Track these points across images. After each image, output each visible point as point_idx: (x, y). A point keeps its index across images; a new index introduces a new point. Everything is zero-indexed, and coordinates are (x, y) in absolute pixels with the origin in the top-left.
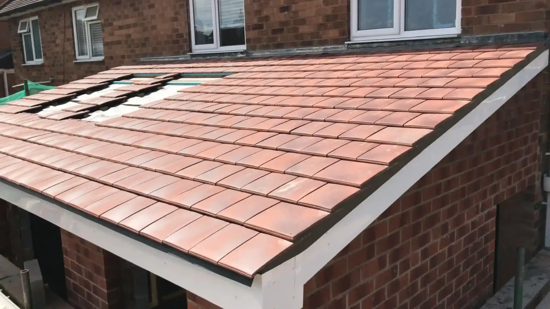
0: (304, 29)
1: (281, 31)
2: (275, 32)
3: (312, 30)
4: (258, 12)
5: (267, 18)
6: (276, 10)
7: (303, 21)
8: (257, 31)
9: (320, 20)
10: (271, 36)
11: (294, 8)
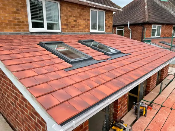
0: (81, 28)
1: (74, 27)
2: (72, 27)
3: (83, 28)
4: (66, 20)
5: (70, 22)
6: (72, 21)
7: (80, 25)
8: (66, 26)
9: (85, 26)
10: (71, 28)
11: (78, 21)
